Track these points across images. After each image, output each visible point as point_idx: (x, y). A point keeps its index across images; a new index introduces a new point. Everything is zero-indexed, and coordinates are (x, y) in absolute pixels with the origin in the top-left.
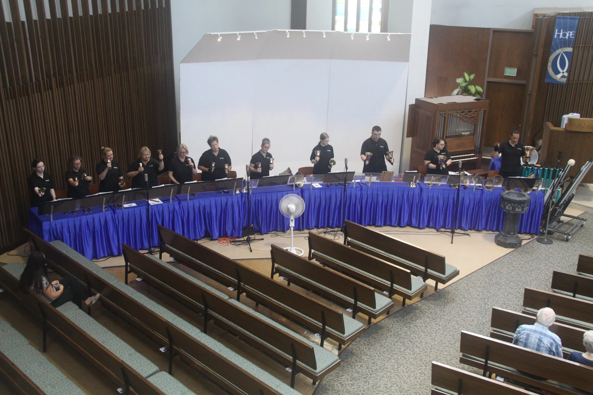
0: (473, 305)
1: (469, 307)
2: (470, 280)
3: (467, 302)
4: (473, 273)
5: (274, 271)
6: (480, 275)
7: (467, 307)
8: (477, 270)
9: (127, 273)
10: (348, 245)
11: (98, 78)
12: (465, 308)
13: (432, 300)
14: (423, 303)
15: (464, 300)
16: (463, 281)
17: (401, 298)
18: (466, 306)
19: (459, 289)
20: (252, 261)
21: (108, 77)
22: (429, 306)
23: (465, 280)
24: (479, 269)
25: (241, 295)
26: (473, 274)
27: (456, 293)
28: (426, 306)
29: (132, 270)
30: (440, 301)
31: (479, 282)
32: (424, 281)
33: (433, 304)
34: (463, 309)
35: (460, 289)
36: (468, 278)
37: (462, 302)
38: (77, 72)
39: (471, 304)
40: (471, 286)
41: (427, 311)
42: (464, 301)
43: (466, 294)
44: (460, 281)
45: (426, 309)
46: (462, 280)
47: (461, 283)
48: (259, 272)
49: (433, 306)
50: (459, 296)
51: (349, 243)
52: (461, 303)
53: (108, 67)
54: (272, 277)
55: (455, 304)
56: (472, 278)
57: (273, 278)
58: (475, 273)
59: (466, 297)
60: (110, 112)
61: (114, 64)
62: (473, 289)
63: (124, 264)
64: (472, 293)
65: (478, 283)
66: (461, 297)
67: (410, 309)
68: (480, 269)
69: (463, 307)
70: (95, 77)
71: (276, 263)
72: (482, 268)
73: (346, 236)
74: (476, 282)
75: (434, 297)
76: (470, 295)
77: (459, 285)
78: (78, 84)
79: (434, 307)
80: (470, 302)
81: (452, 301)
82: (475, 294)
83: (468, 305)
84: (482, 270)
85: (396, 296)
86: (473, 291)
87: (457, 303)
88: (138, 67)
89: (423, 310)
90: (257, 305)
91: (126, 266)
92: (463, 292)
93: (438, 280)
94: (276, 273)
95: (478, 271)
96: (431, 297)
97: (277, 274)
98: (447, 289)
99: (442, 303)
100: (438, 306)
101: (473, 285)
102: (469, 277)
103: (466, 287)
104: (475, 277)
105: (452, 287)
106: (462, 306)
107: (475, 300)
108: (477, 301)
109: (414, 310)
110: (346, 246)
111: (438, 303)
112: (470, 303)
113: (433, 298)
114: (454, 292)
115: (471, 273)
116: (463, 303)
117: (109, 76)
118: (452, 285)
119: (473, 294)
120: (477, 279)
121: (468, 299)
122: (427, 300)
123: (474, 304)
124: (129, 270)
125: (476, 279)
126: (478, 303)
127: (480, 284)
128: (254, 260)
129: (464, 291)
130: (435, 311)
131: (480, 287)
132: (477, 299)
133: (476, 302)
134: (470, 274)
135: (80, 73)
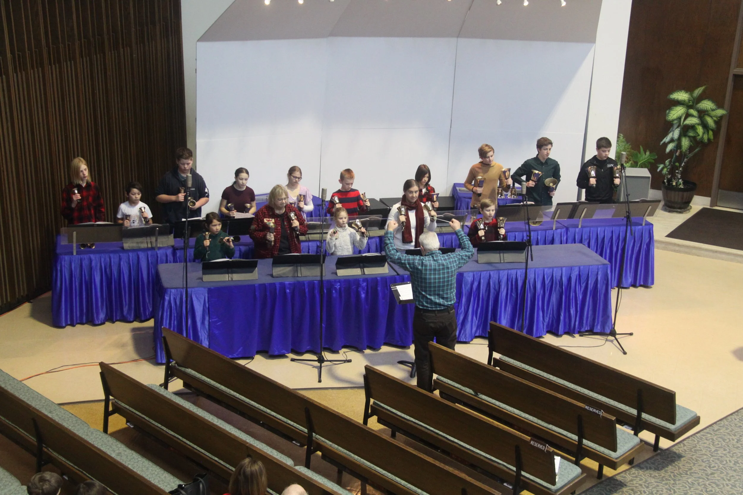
0: (728, 482)
1: (722, 486)
2: (717, 433)
3: (716, 475)
4: (721, 420)
5: (370, 412)
6: (736, 425)
7: (718, 485)
8: (729, 415)
9: (107, 414)
10: (495, 365)
11: (50, 64)
12: (714, 485)
13: (650, 468)
14: (633, 474)
15: (709, 471)
16: (703, 435)
17: (594, 465)
18: (715, 483)
19: (698, 450)
20: (326, 391)
21: (69, 63)
22: (646, 481)
23: (708, 433)
24: (731, 414)
25: (312, 457)
26: (722, 422)
27: (694, 457)
28: (641, 480)
29: (117, 410)
30: (666, 471)
31: (734, 437)
32: (636, 434)
33: (654, 477)
34: (710, 488)
35: (701, 450)
36: (713, 430)
37: (707, 475)
38: (12, 52)
39: (724, 480)
40: (720, 446)
41: (643, 489)
42: (710, 473)
43: (712, 459)
44: (698, 435)
45: (641, 485)
46: (702, 433)
47: (701, 438)
48: (340, 412)
49: (653, 480)
50: (700, 463)
51: (497, 362)
52: (704, 476)
53: (69, 45)
54: (365, 422)
55: (694, 479)
56: (721, 431)
57: (366, 425)
58: (724, 420)
59: (713, 465)
60: (72, 125)
61: (80, 39)
62: (725, 450)
63: (103, 397)
64: (723, 459)
65: (733, 440)
66: (704, 464)
67: (612, 486)
68: (734, 413)
69: (709, 484)
70: (46, 61)
71: (372, 398)
72: (737, 411)
73: (492, 348)
74: (729, 437)
75: (653, 464)
76: (721, 462)
77: (698, 442)
78: (15, 75)
79: (656, 482)
80: (722, 475)
81: (687, 471)
82: (730, 461)
83: (718, 480)
84: (737, 415)
85: (587, 462)
86: (725, 455)
87: (696, 475)
88: (121, 46)
89: (636, 487)
90: (340, 472)
91: (107, 401)
92: (707, 455)
93: (660, 432)
94: (371, 416)
95: (731, 416)
96: (648, 463)
97: (374, 418)
98: (676, 449)
99: (670, 476)
100: (663, 481)
101: (724, 444)
102: (716, 427)
103: (711, 446)
104: (727, 429)
105: (684, 445)
106: (707, 483)
107: (731, 473)
108: (735, 474)
109: (620, 487)
110: (491, 368)
111: (663, 475)
112: (723, 478)
113: (652, 466)
114: (689, 456)
115: (718, 421)
116: (709, 478)
117: (70, 61)
118: (685, 442)
119: (726, 461)
120: (731, 431)
121: (717, 470)
122: (641, 468)
123: (729, 480)
124: (111, 409)
125: (728, 431)
126: (737, 477)
127: (737, 442)
128: (330, 390)
129: (708, 453)
130: (658, 491)
131: (738, 448)
132: (735, 471)
133: (733, 476)
134: (715, 423)
135: (19, 55)
